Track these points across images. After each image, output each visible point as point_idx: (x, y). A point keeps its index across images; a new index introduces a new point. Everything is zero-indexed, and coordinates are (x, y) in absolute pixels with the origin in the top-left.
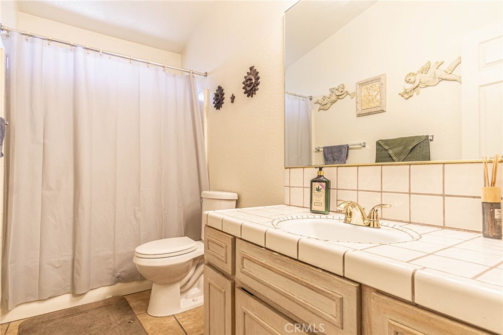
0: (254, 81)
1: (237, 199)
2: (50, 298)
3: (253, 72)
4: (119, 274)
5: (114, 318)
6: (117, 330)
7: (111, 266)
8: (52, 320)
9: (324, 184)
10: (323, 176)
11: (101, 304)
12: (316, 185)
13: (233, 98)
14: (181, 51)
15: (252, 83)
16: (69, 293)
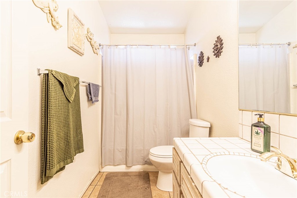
0: (219, 46)
1: (210, 127)
2: (117, 165)
3: (219, 40)
4: (146, 160)
5: (141, 183)
6: (140, 191)
7: (143, 155)
8: (117, 176)
9: (263, 129)
10: (263, 122)
11: (137, 174)
12: (255, 129)
13: (208, 59)
14: (184, 32)
15: (218, 48)
16: (125, 164)
